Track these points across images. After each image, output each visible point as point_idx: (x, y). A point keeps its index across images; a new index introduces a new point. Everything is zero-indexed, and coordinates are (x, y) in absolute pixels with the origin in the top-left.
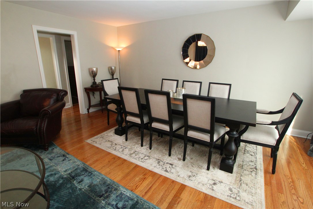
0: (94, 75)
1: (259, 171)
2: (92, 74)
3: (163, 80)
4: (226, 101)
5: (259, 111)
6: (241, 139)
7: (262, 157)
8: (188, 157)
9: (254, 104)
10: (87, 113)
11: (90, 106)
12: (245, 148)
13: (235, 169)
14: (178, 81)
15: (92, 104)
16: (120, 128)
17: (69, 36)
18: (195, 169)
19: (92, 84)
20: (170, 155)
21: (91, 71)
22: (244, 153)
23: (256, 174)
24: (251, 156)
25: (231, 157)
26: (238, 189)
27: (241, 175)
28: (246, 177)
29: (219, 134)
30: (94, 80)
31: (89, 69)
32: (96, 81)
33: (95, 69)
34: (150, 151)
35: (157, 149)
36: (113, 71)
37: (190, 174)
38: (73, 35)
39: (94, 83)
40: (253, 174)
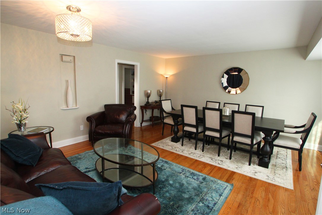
0: (148, 96)
1: (289, 169)
2: (147, 96)
3: (208, 102)
4: (260, 118)
5: (287, 126)
6: (274, 144)
7: (291, 161)
8: (233, 158)
9: (283, 121)
10: (140, 126)
11: (143, 121)
12: (277, 156)
13: (270, 166)
14: (220, 103)
15: (145, 119)
16: (176, 136)
17: (133, 66)
18: (240, 165)
19: (146, 103)
20: (219, 156)
21: (146, 93)
22: (276, 158)
23: (286, 170)
24: (282, 160)
25: (267, 156)
26: (274, 176)
27: (275, 170)
28: (278, 171)
29: (257, 140)
30: (148, 100)
31: (145, 91)
32: (149, 101)
33: (149, 92)
34: (203, 153)
35: (208, 152)
36: (161, 94)
37: (237, 167)
38: (137, 65)
39: (148, 102)
40: (284, 170)
